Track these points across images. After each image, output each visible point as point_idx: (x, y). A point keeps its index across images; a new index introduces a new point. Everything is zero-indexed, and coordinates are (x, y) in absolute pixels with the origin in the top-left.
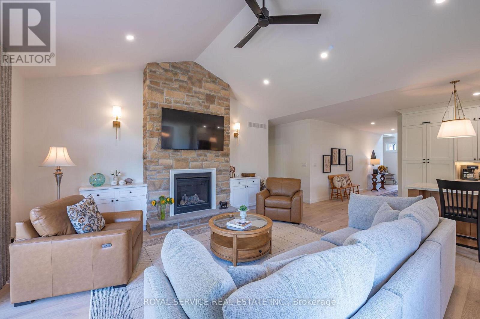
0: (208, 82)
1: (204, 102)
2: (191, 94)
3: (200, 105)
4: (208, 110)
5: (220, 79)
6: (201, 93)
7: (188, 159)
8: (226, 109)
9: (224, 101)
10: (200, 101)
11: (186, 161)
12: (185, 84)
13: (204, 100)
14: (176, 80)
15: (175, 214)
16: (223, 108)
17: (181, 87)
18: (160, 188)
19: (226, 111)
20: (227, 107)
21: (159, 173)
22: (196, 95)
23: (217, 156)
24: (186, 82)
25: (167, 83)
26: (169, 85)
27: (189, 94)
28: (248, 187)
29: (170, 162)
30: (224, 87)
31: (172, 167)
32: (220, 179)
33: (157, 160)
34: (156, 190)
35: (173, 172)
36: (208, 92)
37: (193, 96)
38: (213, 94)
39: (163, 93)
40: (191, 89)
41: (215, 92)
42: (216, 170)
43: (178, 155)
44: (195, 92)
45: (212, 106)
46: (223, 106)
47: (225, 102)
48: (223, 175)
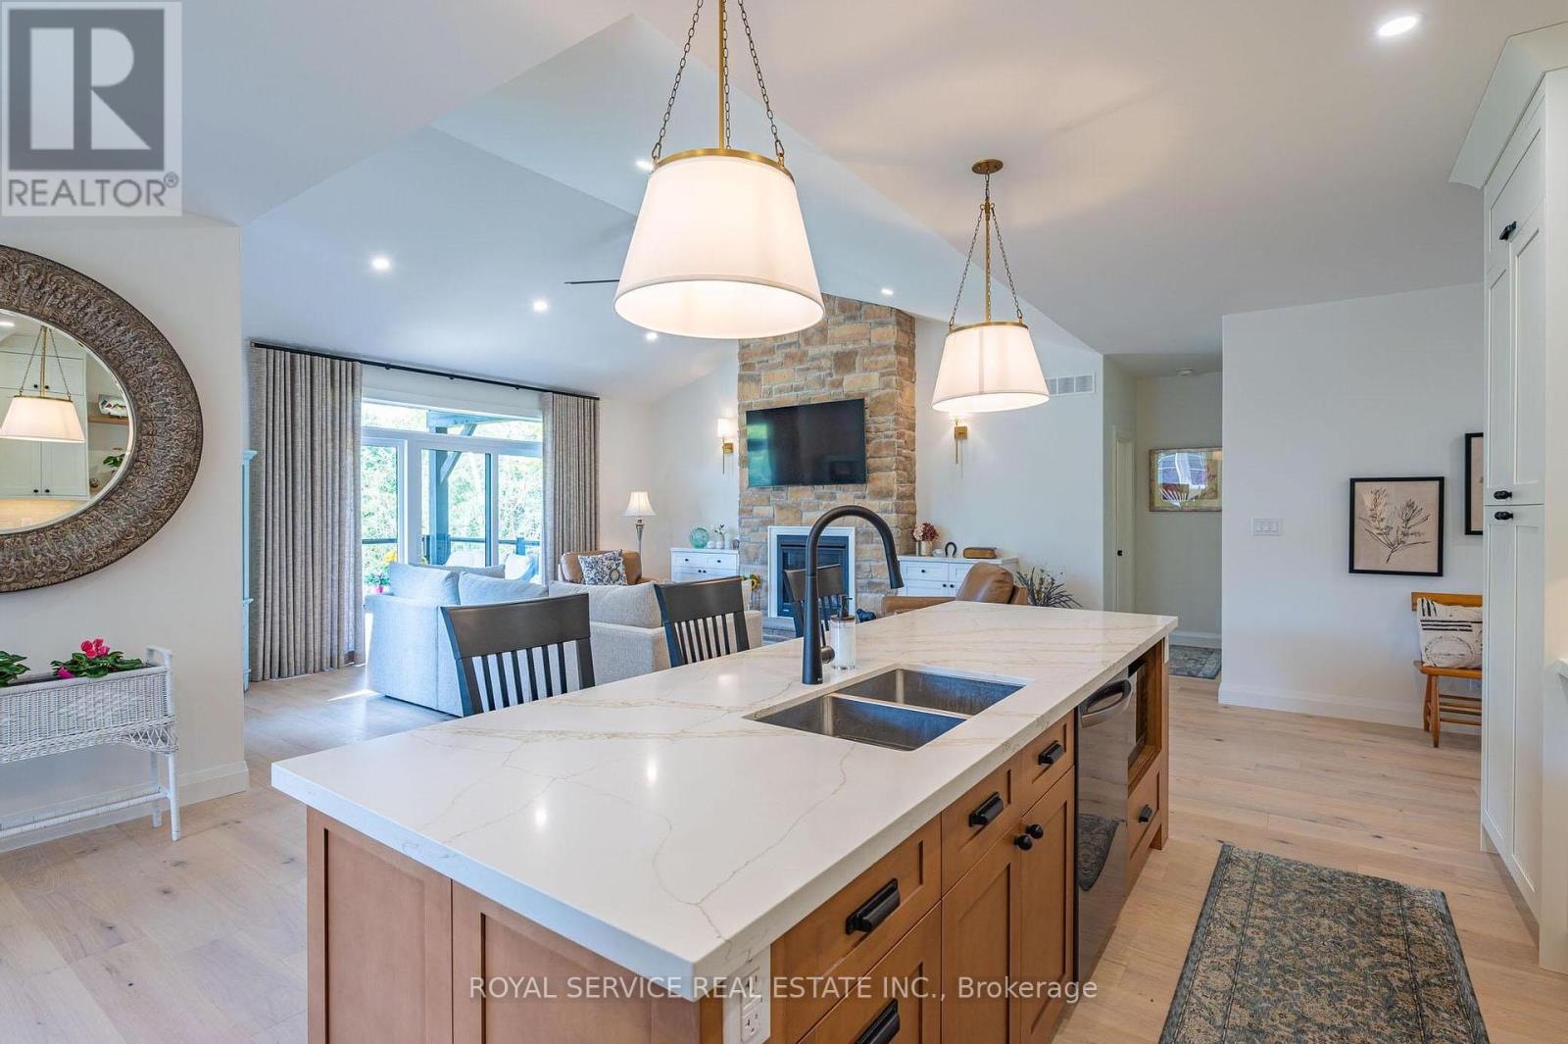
0: (839, 324)
1: (831, 375)
2: (805, 366)
3: (823, 384)
4: (840, 390)
5: (867, 303)
6: (824, 356)
7: (799, 504)
8: (882, 375)
9: (879, 355)
10: (822, 373)
11: (795, 510)
12: (793, 349)
13: (830, 369)
14: (779, 346)
15: (779, 615)
16: (875, 375)
17: (787, 356)
18: (756, 558)
19: (884, 378)
20: (886, 368)
21: (753, 531)
22: (815, 363)
23: (859, 498)
24: (795, 343)
25: (765, 358)
26: (767, 361)
27: (801, 367)
28: (952, 586)
29: (768, 511)
30: (878, 320)
31: (772, 522)
32: (867, 555)
33: (750, 508)
34: (749, 562)
35: (775, 531)
36: (837, 348)
37: (808, 369)
38: (851, 347)
39: (760, 380)
40: (805, 354)
41: (855, 341)
42: (857, 533)
43: (782, 497)
44: (813, 359)
45: (848, 379)
46: (876, 370)
47: (881, 358)
48: (874, 545)
